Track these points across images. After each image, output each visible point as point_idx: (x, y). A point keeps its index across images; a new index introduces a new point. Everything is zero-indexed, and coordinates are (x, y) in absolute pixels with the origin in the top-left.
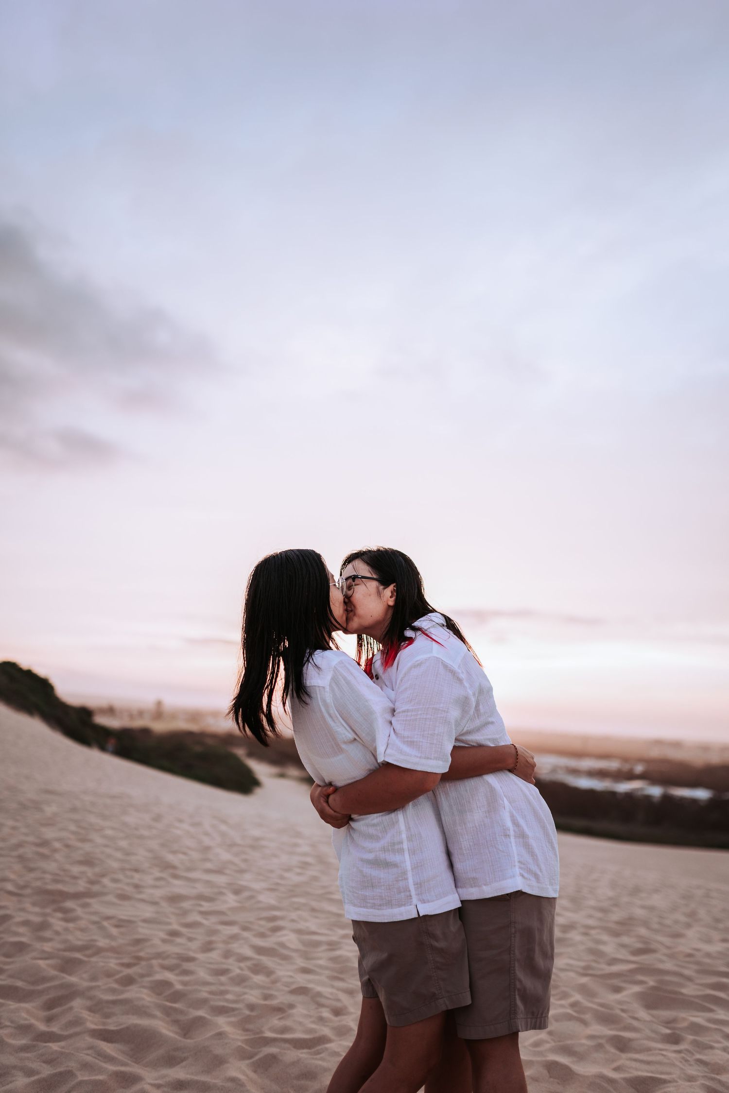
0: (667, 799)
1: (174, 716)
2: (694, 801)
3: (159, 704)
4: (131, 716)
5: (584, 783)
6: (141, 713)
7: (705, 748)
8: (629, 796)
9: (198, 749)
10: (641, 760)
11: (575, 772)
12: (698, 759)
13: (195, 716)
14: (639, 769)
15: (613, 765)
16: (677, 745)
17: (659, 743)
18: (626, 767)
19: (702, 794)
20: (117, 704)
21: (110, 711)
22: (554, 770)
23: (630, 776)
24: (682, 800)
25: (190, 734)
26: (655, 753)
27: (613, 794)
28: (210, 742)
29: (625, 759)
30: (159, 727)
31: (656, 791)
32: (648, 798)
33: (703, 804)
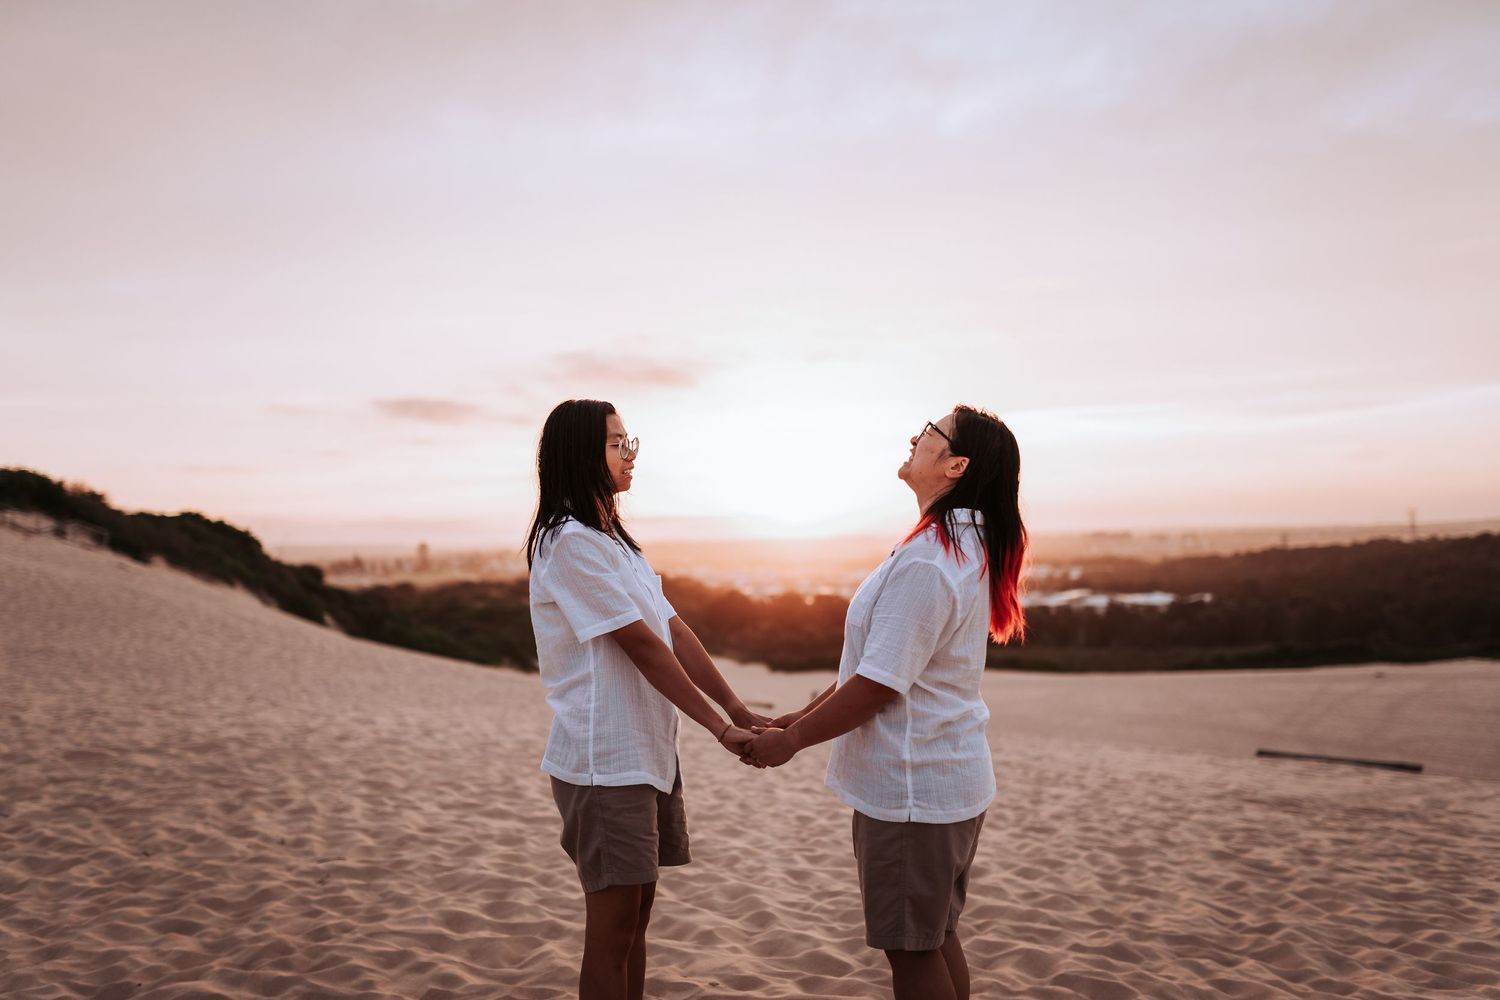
0: (1114, 609)
1: (444, 564)
2: (1149, 610)
3: (423, 548)
4: (386, 570)
6: (399, 564)
7: (1161, 538)
8: (1065, 611)
9: (480, 605)
10: (1077, 562)
12: (1152, 554)
13: (472, 561)
14: (1075, 574)
15: (1042, 572)
16: (1124, 537)
17: (1099, 536)
18: (1058, 574)
19: (1161, 599)
20: (365, 555)
21: (357, 565)
23: (1066, 585)
24: (1135, 607)
25: (467, 586)
26: (1095, 551)
27: (1045, 609)
28: (495, 593)
29: (1056, 564)
30: (425, 581)
31: (1100, 601)
32: (1090, 610)
33: (1162, 611)
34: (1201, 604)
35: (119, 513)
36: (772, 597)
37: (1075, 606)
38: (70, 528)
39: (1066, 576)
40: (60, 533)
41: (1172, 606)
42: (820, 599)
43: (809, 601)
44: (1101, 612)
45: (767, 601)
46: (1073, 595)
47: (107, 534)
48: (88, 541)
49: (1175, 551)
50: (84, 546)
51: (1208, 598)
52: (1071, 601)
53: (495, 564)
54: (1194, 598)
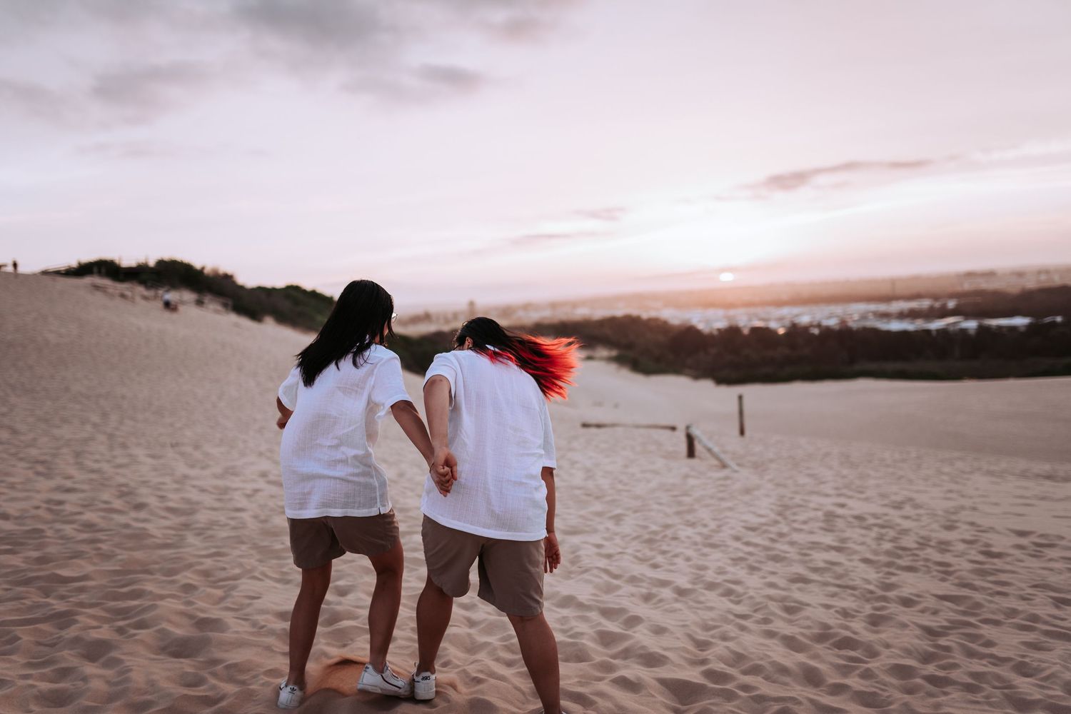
0: (982, 330)
2: (1013, 329)
3: (472, 304)
4: (447, 321)
5: (896, 326)
6: (455, 316)
7: (1020, 274)
8: (943, 332)
10: (952, 296)
11: (886, 316)
12: (1012, 286)
13: (505, 311)
14: (951, 304)
15: (925, 304)
16: (990, 274)
17: (970, 275)
18: (937, 305)
19: (1020, 321)
20: (431, 310)
21: (427, 317)
22: (864, 317)
23: (944, 313)
24: (1000, 328)
26: (967, 286)
27: (928, 332)
29: (936, 297)
31: (971, 325)
32: (964, 331)
33: (1023, 329)
34: (1054, 324)
35: (242, 288)
36: (719, 330)
37: (951, 328)
38: (207, 299)
39: (944, 306)
40: (200, 303)
41: (1029, 326)
42: (755, 330)
43: (746, 331)
44: (972, 332)
45: (715, 333)
46: (951, 320)
47: (230, 302)
48: (219, 308)
49: (1031, 284)
50: (217, 312)
51: (1059, 319)
52: (948, 325)
53: (521, 313)
54: (1048, 320)
